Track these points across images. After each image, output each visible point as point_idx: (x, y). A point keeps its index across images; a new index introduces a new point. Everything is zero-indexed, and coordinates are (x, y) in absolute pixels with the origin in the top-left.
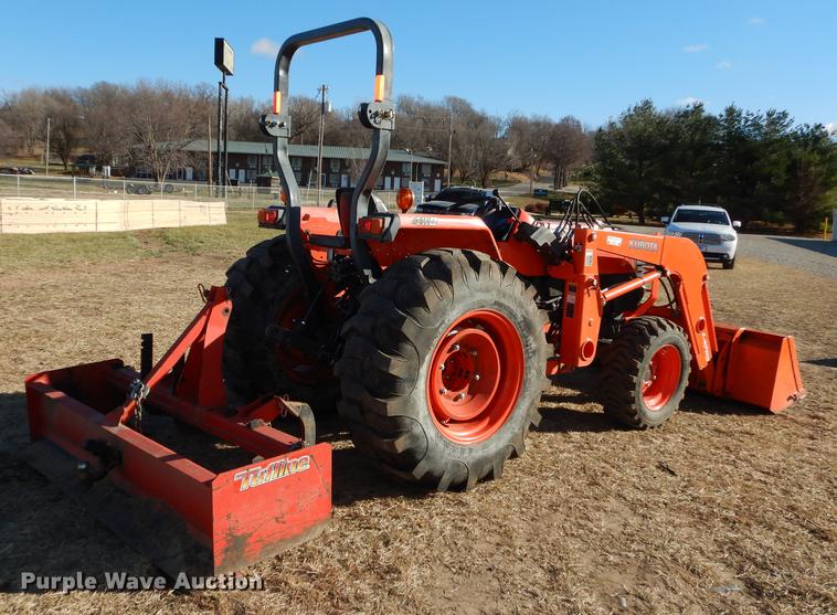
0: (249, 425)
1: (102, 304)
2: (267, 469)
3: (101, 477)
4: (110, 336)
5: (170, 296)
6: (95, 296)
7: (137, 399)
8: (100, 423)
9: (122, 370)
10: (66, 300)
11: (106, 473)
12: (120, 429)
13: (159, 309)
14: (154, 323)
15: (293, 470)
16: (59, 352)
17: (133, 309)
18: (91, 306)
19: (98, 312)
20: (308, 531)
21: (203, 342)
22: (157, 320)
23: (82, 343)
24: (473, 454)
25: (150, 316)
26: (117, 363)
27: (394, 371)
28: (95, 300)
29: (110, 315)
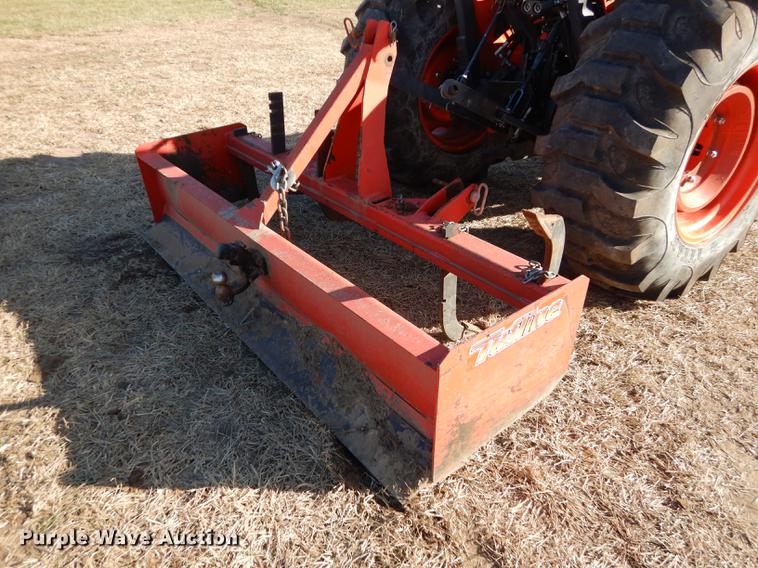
0: (441, 233)
1: (210, 59)
2: (511, 328)
3: (242, 290)
4: (224, 91)
5: (270, 52)
6: (203, 52)
7: (280, 191)
8: (233, 222)
9: (246, 138)
10: (177, 56)
11: (248, 284)
12: (262, 235)
13: (263, 65)
14: (260, 78)
15: (541, 321)
16: (177, 108)
17: (239, 65)
18: (201, 61)
19: (207, 67)
20: (541, 390)
21: (360, 107)
22: (263, 75)
23: (197, 98)
24: (702, 255)
25: (256, 71)
26: (239, 129)
27: (656, 155)
28: (204, 55)
29: (219, 70)
